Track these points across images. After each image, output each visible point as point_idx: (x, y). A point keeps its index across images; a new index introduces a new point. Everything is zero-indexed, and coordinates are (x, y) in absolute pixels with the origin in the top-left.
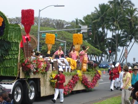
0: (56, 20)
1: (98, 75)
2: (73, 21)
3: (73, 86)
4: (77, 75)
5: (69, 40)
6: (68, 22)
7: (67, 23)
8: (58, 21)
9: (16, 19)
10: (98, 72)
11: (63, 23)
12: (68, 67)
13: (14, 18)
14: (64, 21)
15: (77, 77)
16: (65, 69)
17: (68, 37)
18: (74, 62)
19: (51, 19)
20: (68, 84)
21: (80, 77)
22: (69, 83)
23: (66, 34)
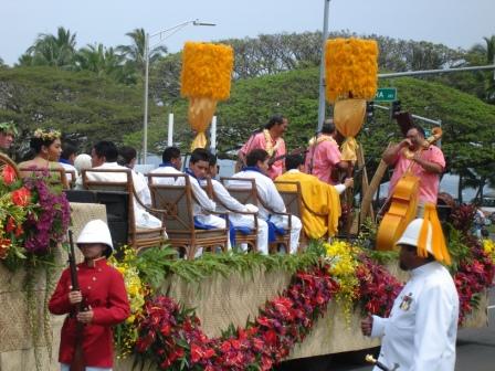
0: (412, 45)
1: (480, 268)
2: (479, 46)
3: (291, 334)
4: (323, 270)
5: (457, 119)
6: (454, 52)
7: (454, 56)
8: (418, 46)
9: (259, 42)
10: (481, 247)
11: (436, 55)
12: (285, 222)
13: (254, 41)
14: (441, 46)
15: (319, 281)
16: (255, 231)
17: (452, 107)
18: (328, 194)
19: (393, 40)
20: (257, 324)
21: (340, 282)
22: (263, 314)
23: (445, 95)
